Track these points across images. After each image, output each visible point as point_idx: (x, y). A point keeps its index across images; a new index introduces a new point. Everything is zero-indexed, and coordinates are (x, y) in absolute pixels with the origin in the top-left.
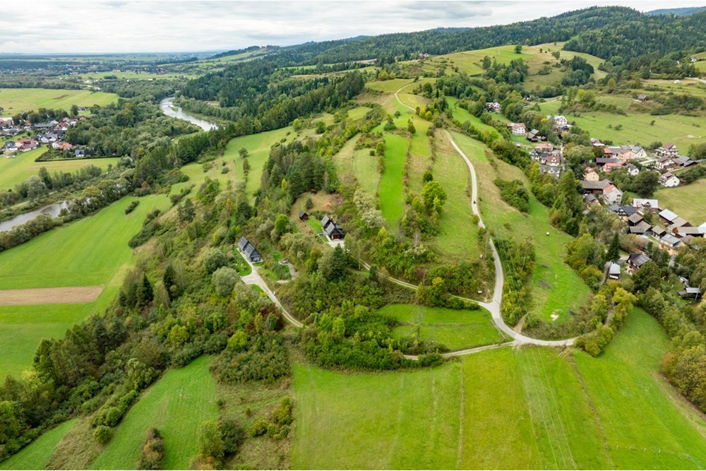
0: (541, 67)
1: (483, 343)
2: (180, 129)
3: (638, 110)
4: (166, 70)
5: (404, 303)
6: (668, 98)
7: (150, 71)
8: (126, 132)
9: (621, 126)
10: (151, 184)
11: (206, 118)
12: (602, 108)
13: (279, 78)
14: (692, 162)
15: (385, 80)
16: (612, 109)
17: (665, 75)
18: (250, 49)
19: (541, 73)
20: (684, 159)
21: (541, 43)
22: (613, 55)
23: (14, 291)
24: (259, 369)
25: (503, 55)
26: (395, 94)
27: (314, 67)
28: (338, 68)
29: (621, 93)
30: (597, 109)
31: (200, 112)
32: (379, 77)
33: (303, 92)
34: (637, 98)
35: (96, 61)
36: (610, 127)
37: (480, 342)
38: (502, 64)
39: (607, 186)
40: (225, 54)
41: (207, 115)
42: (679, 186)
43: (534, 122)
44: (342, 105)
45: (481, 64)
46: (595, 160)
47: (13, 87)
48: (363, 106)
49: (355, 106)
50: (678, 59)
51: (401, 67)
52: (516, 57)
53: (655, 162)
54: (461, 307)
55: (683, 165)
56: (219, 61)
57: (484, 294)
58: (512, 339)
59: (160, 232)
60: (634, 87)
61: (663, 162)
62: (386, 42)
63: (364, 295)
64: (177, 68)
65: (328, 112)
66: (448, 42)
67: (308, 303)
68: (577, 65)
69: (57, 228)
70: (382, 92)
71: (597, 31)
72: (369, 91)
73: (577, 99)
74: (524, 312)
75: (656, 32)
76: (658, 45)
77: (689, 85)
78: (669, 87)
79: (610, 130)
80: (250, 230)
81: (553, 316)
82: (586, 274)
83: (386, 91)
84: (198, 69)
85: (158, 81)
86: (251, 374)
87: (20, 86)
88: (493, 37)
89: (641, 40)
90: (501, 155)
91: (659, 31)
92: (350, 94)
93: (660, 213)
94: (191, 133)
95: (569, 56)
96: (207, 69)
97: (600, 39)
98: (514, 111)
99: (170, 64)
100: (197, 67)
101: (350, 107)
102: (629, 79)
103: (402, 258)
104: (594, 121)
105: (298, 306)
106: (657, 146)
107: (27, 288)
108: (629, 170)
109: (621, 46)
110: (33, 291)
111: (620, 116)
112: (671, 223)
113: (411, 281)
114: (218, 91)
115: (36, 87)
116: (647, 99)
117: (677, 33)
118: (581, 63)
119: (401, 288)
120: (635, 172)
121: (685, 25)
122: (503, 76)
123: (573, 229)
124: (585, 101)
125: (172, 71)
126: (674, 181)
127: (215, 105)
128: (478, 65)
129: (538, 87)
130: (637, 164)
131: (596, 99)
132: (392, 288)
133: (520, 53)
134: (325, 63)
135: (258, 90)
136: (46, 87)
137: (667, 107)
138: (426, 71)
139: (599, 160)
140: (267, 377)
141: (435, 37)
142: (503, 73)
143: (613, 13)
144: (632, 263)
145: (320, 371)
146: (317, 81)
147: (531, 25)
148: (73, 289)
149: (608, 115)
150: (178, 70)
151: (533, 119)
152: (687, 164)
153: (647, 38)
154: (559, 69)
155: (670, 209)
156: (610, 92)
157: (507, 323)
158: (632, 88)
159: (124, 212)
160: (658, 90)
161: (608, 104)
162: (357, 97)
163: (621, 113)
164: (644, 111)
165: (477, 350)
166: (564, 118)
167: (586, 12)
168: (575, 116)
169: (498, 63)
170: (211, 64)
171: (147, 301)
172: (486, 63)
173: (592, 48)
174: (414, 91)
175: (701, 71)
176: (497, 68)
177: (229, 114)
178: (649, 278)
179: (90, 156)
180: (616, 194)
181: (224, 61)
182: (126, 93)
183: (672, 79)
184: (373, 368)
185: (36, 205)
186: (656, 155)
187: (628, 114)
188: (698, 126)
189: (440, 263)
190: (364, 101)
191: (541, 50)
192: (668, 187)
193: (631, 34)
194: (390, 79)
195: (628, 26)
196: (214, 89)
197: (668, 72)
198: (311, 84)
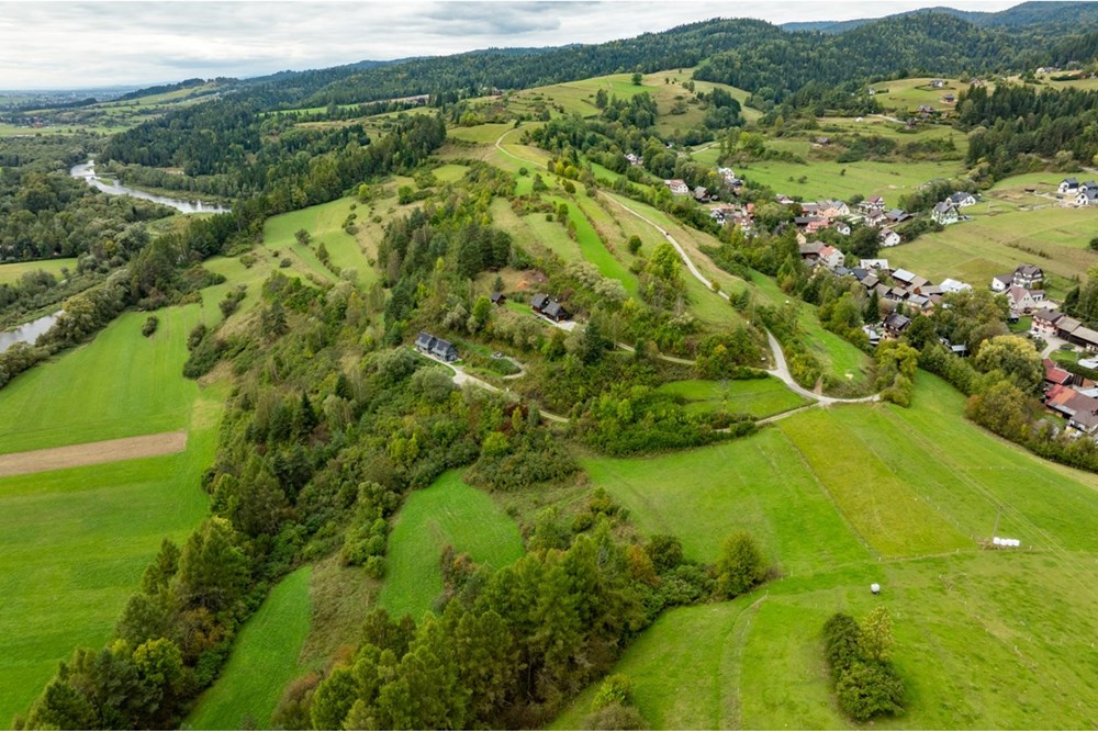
0: (672, 104)
1: (789, 408)
2: (147, 210)
3: (820, 157)
4: (44, 121)
5: (683, 379)
6: (854, 140)
8: (62, 218)
9: (805, 178)
10: (164, 290)
11: (172, 193)
12: (775, 156)
13: (277, 128)
14: (906, 215)
15: (472, 125)
16: (787, 157)
17: (842, 111)
18: (188, 83)
19: (674, 112)
20: (897, 213)
21: (659, 70)
22: (761, 86)
23: (43, 452)
24: (543, 467)
25: (618, 86)
26: (497, 145)
27: (324, 110)
28: (368, 111)
29: (793, 135)
30: (768, 158)
31: (158, 185)
32: (461, 120)
33: (325, 148)
34: (815, 141)
36: (791, 180)
37: (785, 407)
38: (623, 100)
39: (822, 249)
40: (144, 93)
41: (174, 189)
42: (900, 244)
43: (698, 177)
45: (594, 100)
46: (792, 220)
48: (451, 163)
49: (440, 164)
50: (853, 91)
51: (472, 106)
52: (638, 91)
53: (863, 219)
54: (750, 376)
55: (896, 220)
56: (138, 104)
57: (767, 361)
58: (817, 401)
59: (232, 353)
60: (809, 127)
61: (875, 217)
62: (424, 71)
63: (634, 376)
64: (65, 115)
65: (401, 175)
66: (524, 70)
67: (567, 392)
68: (720, 100)
69: (42, 364)
70: (475, 143)
71: (732, 53)
72: (454, 141)
73: (739, 145)
74: (818, 374)
75: (808, 55)
76: (811, 73)
77: (875, 123)
78: (851, 127)
79: (791, 183)
80: (423, 324)
81: (847, 375)
82: (854, 337)
83: (481, 141)
85: (47, 138)
86: (535, 475)
88: (587, 62)
89: (790, 65)
90: (685, 219)
91: (812, 54)
92: (428, 147)
93: (894, 274)
94: (164, 217)
95: (705, 88)
96: (123, 117)
97: (738, 65)
98: (663, 164)
99: (49, 111)
100: (104, 113)
102: (799, 117)
103: (665, 331)
104: (768, 173)
105: (554, 398)
106: (858, 199)
108: (839, 229)
109: (767, 74)
111: (800, 166)
112: (908, 284)
113: (682, 356)
114: (174, 151)
116: (829, 142)
117: (832, 56)
118: (725, 98)
119: (673, 364)
120: (846, 231)
121: (839, 46)
122: (628, 117)
123: (812, 295)
124: (751, 147)
125: (57, 121)
126: (893, 239)
127: (177, 172)
128: (589, 103)
129: (677, 132)
130: (845, 221)
131: (765, 144)
132: (663, 365)
133: (640, 85)
134: (337, 103)
135: (247, 147)
137: (855, 151)
138: (518, 112)
139: (798, 220)
140: (556, 476)
141: (498, 62)
142: (628, 113)
143: (744, 28)
144: (888, 326)
145: (615, 461)
146: (346, 132)
147: (635, 44)
148: (138, 439)
149: (783, 165)
150: (68, 119)
151: (694, 173)
152: (902, 218)
153: (797, 62)
154: (698, 106)
155: (903, 267)
156: (779, 135)
157: (804, 386)
158: (806, 128)
159: (140, 334)
160: (839, 130)
161: (781, 151)
163: (799, 161)
164: (828, 158)
165: (786, 415)
166: (730, 170)
167: (707, 26)
168: (741, 167)
169: (618, 99)
170: (129, 108)
171: (310, 427)
172: (601, 100)
173: (731, 76)
174: (521, 140)
175: (885, 106)
176: (619, 105)
177: (214, 186)
178: (923, 333)
179: (13, 258)
180: (837, 257)
181: (147, 102)
183: (852, 116)
184: (681, 446)
186: (860, 210)
187: (809, 162)
188: (897, 174)
189: (710, 332)
190: (453, 158)
191: (667, 80)
192: (889, 246)
193: (777, 57)
194: (479, 124)
195: (772, 47)
196: (167, 149)
197: (846, 108)
198: (337, 136)
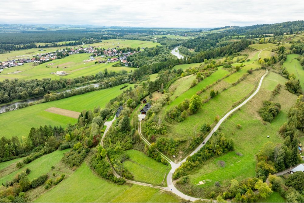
4: (187, 35)
5: (139, 150)
7: (181, 35)
10: (136, 80)
18: (226, 27)
26: (261, 51)
27: (243, 36)
35: (164, 31)
40: (214, 29)
44: (233, 54)
47: (130, 39)
48: (243, 55)
49: (239, 55)
51: (283, 37)
58: (166, 186)
65: (226, 57)
70: (256, 49)
72: (250, 48)
81: (201, 182)
84: (199, 35)
85: (179, 39)
87: (132, 39)
92: (239, 49)
101: (237, 55)
107: (69, 110)
110: (69, 111)
115: (137, 40)
125: (189, 35)
127: (193, 50)
135: (212, 45)
136: (140, 40)
138: (294, 40)
150: (191, 35)
159: (120, 89)
162: (242, 51)
174: (273, 50)
182: (163, 43)
185: (98, 82)
190: (245, 53)
194: (265, 43)
